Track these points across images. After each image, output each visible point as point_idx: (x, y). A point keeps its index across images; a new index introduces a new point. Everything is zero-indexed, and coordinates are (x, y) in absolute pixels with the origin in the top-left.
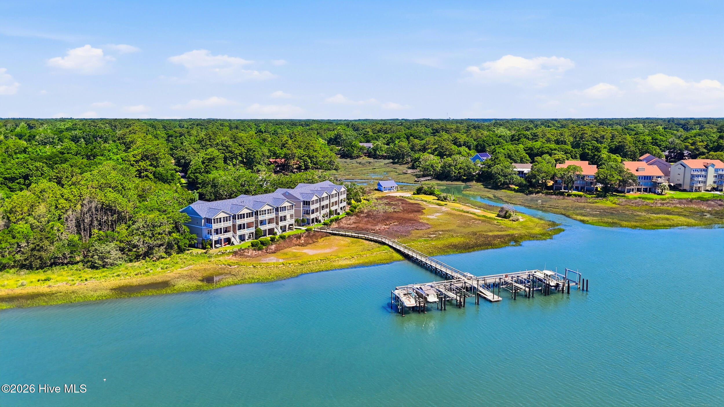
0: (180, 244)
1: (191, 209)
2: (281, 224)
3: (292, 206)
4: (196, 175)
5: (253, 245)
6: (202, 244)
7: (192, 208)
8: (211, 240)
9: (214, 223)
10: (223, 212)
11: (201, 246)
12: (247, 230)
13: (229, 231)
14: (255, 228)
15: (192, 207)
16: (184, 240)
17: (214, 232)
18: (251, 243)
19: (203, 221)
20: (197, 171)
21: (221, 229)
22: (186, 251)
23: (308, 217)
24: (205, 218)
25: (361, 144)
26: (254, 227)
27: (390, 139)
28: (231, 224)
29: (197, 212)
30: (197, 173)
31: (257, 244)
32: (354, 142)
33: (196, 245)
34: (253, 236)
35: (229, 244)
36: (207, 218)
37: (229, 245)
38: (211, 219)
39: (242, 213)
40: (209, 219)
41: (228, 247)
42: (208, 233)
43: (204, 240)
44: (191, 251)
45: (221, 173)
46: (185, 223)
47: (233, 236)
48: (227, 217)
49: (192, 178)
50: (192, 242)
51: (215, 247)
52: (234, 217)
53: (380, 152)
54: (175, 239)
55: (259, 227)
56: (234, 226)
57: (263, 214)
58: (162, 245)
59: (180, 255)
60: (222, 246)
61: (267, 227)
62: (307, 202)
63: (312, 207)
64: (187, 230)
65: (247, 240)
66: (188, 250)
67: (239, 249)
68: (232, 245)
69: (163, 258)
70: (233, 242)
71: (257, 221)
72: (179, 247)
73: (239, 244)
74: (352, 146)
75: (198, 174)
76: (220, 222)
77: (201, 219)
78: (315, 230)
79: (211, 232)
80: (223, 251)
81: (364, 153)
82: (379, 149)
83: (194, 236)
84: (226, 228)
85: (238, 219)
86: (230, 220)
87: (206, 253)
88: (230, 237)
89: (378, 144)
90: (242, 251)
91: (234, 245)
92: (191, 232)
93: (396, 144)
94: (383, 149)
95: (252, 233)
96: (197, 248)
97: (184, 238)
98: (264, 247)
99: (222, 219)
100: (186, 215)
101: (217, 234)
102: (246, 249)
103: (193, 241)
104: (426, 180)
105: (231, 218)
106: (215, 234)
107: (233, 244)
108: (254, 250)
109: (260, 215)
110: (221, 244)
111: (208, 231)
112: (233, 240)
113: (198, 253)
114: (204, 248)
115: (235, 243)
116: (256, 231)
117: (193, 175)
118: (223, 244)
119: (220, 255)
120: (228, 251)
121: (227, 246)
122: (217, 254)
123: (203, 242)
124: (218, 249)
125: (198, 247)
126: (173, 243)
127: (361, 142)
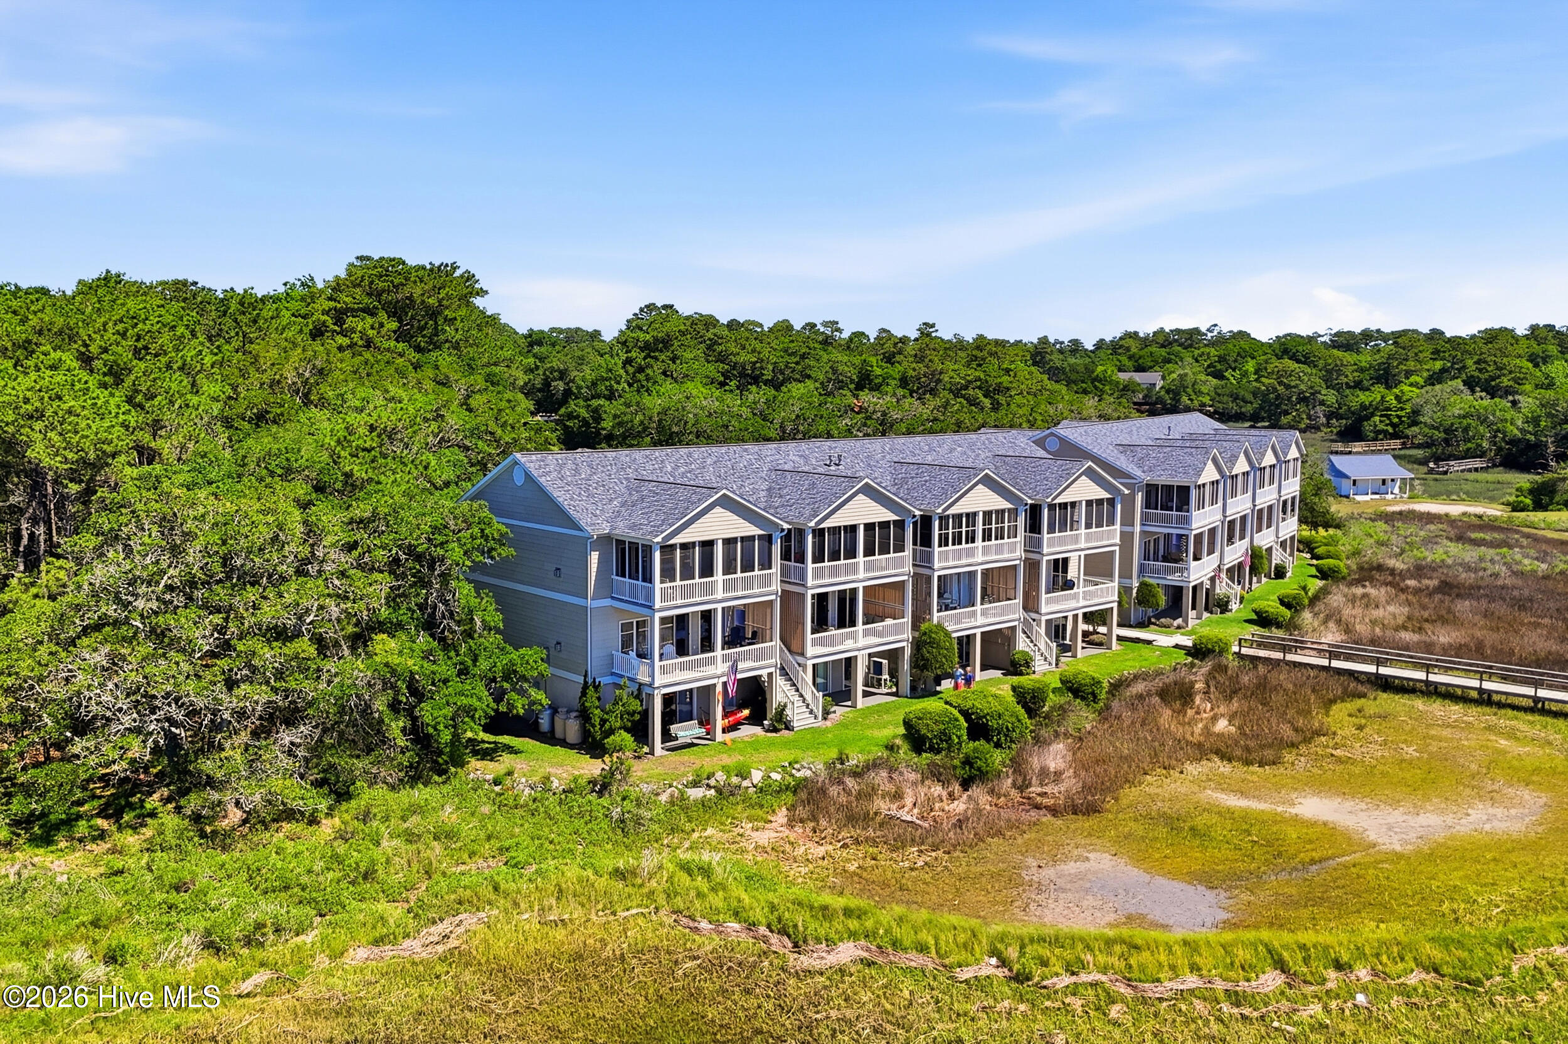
0: (427, 712)
1: (519, 480)
2: (1052, 605)
3: (1111, 502)
4: (595, 403)
5: (916, 739)
6: (584, 715)
7: (528, 476)
8: (641, 692)
9: (668, 574)
10: (726, 503)
11: (572, 729)
12: (866, 633)
13: (756, 638)
14: (915, 627)
15: (532, 468)
16: (455, 685)
17: (663, 639)
18: (907, 724)
19: (595, 556)
20: (602, 388)
21: (707, 616)
22: (474, 763)
23: (1174, 579)
24: (606, 539)
25: (1123, 377)
26: (908, 620)
27: (1219, 362)
28: (776, 586)
29: (560, 496)
30: (597, 396)
31: (945, 736)
32: (1100, 369)
33: (544, 723)
34: (893, 673)
35: (756, 719)
36: (620, 542)
37: (757, 730)
38: (648, 549)
39: (839, 520)
40: (634, 546)
41: (754, 745)
42: (626, 644)
43: (596, 687)
44: (506, 761)
45: (694, 392)
46: (476, 567)
47: (784, 672)
48: (748, 540)
49: (577, 417)
50: (511, 706)
51: (667, 736)
52: (793, 551)
53: (1194, 397)
54: (389, 678)
55: (936, 616)
56: (790, 600)
57: (957, 540)
58: (291, 717)
59: (420, 794)
60: (710, 735)
61: (981, 620)
62: (1169, 488)
63: (1203, 518)
64: (488, 613)
65: (866, 694)
66: (488, 754)
67: (830, 766)
68: (775, 730)
69: (289, 815)
70: (782, 710)
71: (921, 581)
72: (419, 736)
73: (820, 723)
74: (1097, 379)
75: (602, 402)
76: (707, 570)
77: (583, 544)
78: (1244, 651)
79: (642, 636)
80: (720, 776)
81: (1135, 404)
82: (1189, 390)
83: (530, 659)
84: (742, 613)
85: (818, 558)
86: (766, 564)
87: (601, 786)
88: (764, 673)
89: (1186, 375)
90: (850, 782)
91: (789, 727)
92: (513, 636)
93: (1246, 372)
94: (1204, 389)
95: (893, 655)
96: (551, 738)
97: (463, 672)
98: (998, 758)
99: (719, 550)
100: (486, 513)
101: (682, 649)
102: (873, 765)
103: (522, 693)
104: (1470, 470)
105: (777, 549)
106: (671, 649)
107: (781, 722)
108: (935, 774)
109: (944, 541)
110: (706, 721)
111: (626, 627)
112: (781, 693)
113: (547, 779)
114: (593, 746)
115: (799, 717)
116: (918, 645)
117: (582, 403)
118: (720, 723)
119: (703, 803)
120: (757, 776)
121: (747, 731)
122: (679, 803)
123: (591, 701)
124: (686, 756)
125: (559, 734)
126: (380, 705)
127: (1120, 370)
